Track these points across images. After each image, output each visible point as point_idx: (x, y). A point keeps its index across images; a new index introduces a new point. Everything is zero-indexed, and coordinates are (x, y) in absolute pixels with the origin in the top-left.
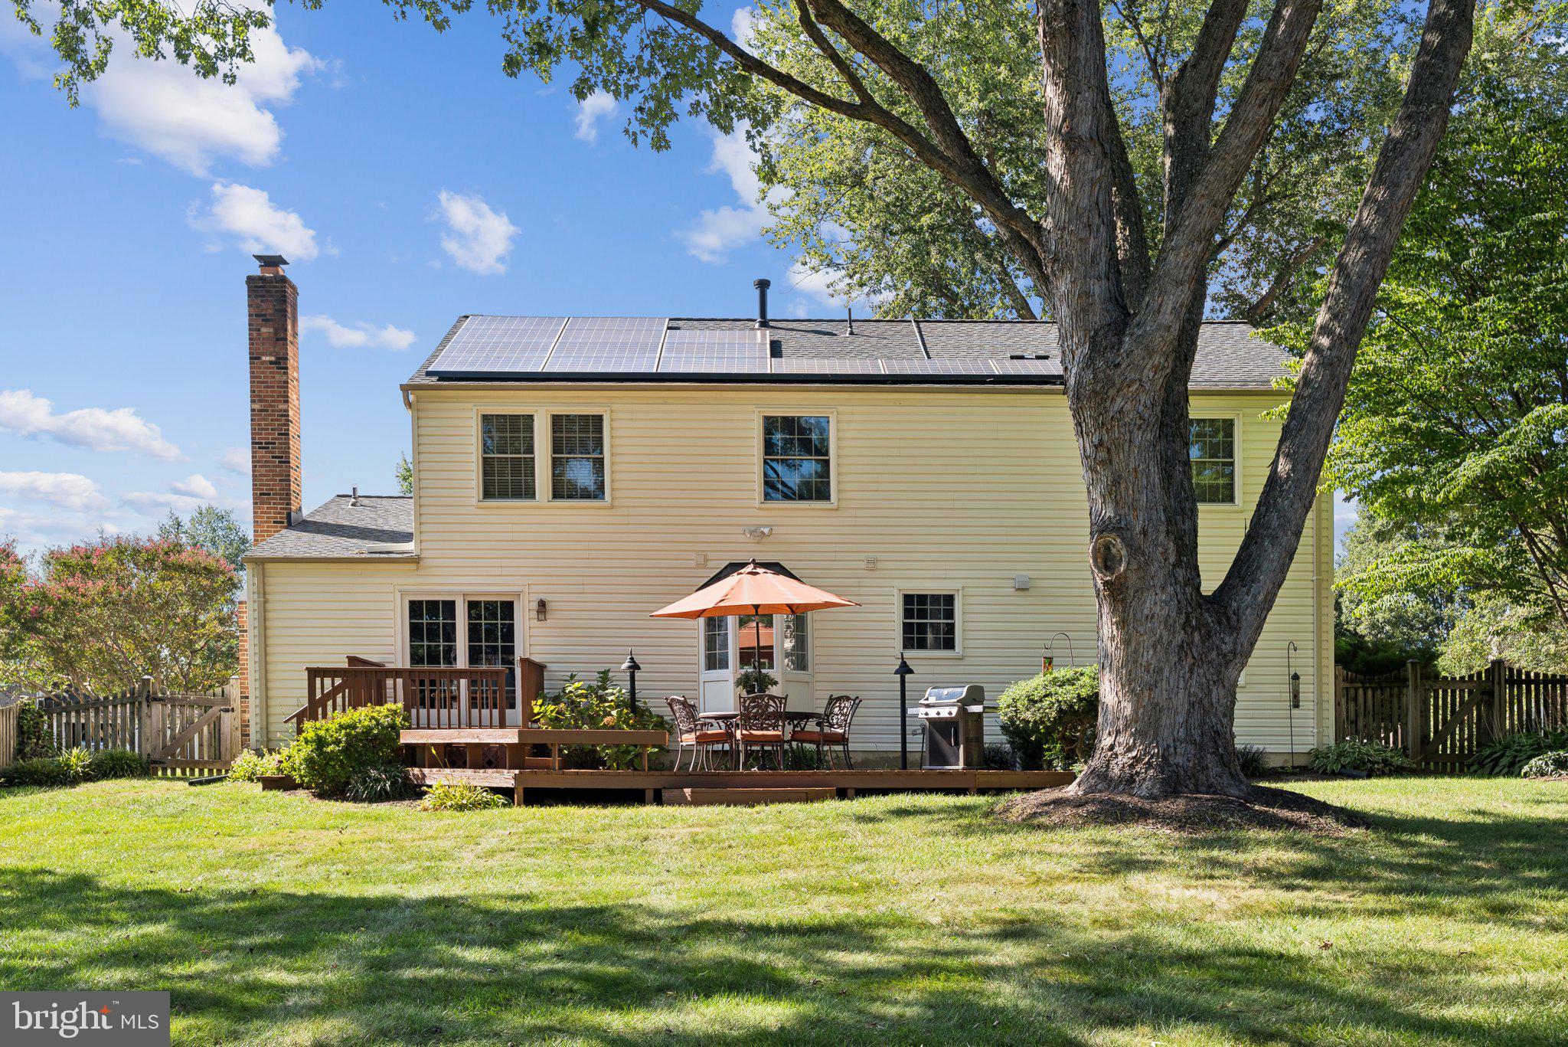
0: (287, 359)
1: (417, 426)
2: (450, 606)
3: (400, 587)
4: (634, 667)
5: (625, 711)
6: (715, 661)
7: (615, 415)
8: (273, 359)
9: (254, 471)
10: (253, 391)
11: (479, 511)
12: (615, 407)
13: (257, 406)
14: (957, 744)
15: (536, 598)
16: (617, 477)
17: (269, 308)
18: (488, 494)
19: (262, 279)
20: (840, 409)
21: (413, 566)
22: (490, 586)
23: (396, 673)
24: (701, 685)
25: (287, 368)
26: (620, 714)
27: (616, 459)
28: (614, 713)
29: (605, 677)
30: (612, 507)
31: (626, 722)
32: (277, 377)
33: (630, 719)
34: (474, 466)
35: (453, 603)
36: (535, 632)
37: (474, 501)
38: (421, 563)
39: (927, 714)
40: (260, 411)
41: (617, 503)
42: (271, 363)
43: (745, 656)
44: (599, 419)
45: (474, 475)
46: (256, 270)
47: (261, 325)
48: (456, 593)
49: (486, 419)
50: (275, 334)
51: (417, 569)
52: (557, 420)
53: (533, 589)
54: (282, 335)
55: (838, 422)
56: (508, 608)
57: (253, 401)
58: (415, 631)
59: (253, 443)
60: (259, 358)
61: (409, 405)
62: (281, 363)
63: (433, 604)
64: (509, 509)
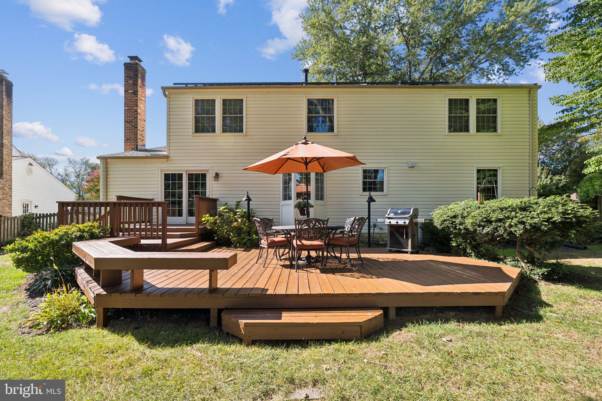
0: (137, 91)
1: (169, 104)
2: (180, 176)
3: (160, 168)
4: (249, 200)
5: (245, 219)
6: (287, 197)
7: (248, 99)
8: (133, 91)
9: (125, 131)
10: (125, 103)
11: (193, 138)
12: (248, 96)
13: (126, 108)
14: (407, 238)
15: (214, 172)
16: (248, 123)
17: (131, 74)
18: (197, 131)
19: (129, 63)
20: (339, 95)
21: (166, 160)
22: (196, 167)
23: (159, 204)
24: (281, 206)
25: (137, 95)
26: (242, 221)
27: (248, 116)
28: (239, 220)
29: (238, 204)
30: (246, 135)
31: (244, 225)
32: (134, 98)
33: (246, 223)
34: (191, 120)
35: (182, 174)
36: (214, 186)
37: (191, 134)
38: (169, 159)
39: (390, 222)
40: (128, 110)
41: (248, 134)
42: (132, 93)
43: (299, 195)
44: (242, 100)
45: (191, 123)
46: (128, 61)
47: (128, 80)
48: (183, 170)
49: (197, 101)
50: (134, 83)
51: (168, 161)
52: (224, 101)
53: (214, 168)
54: (136, 83)
55: (338, 101)
56: (204, 176)
57: (125, 107)
58: (167, 186)
59: (125, 121)
60: (128, 91)
61: (166, 96)
62: (135, 93)
63: (174, 175)
64: (205, 138)
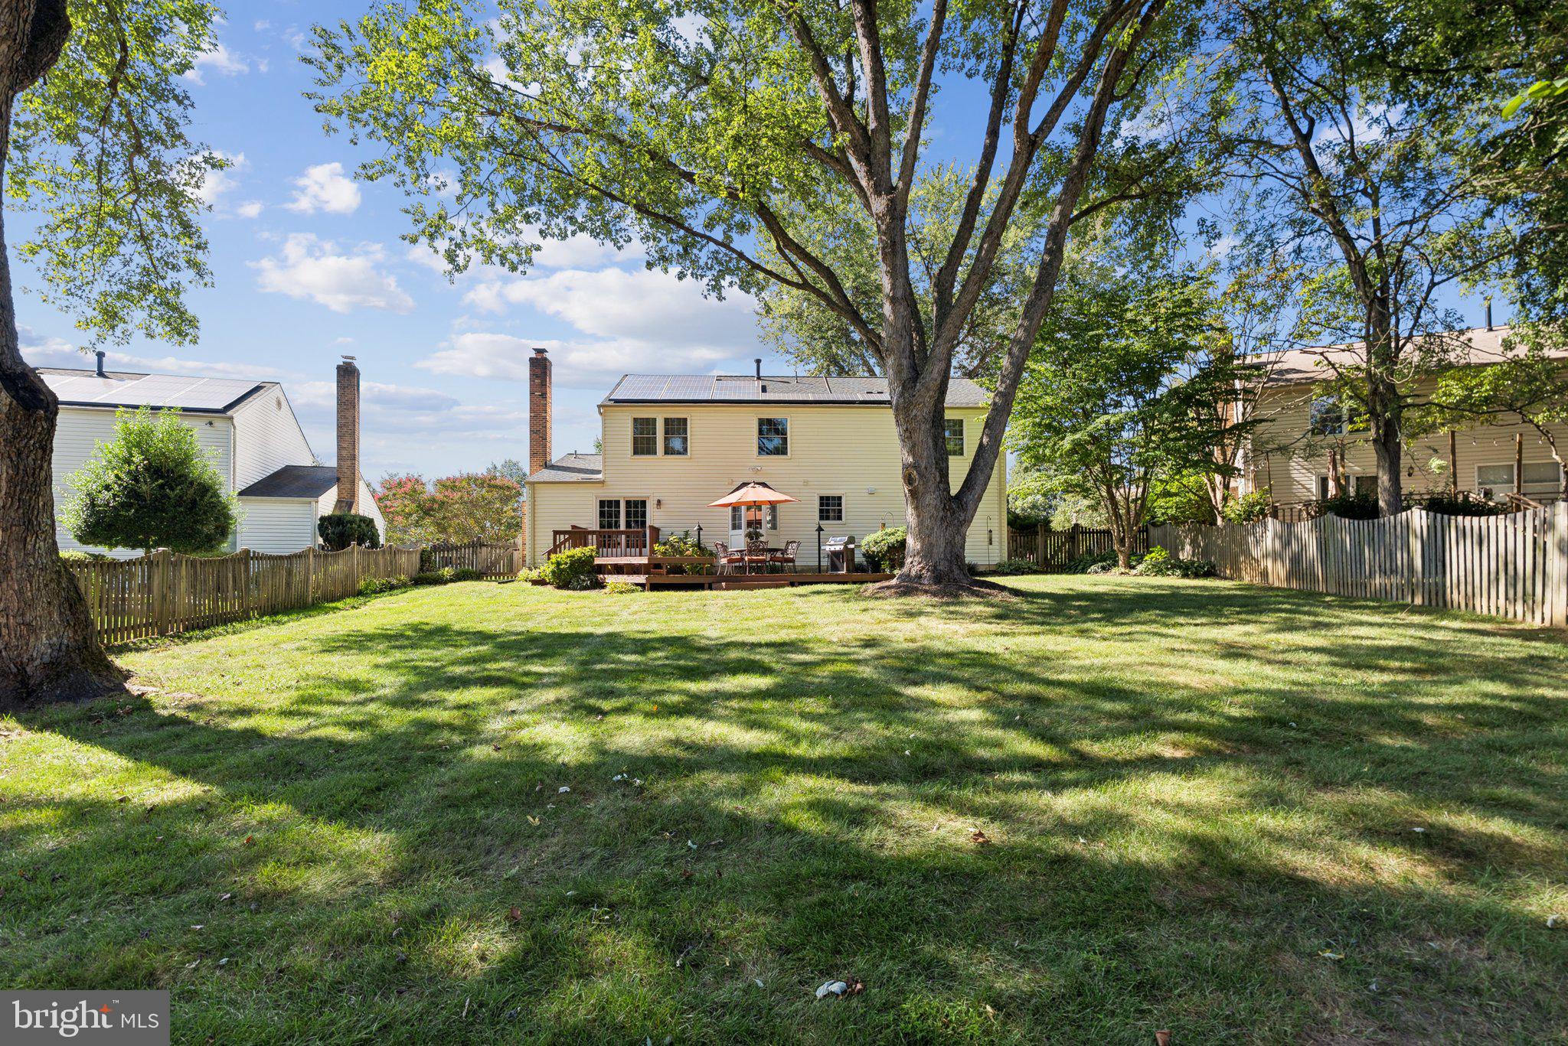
0: (546, 394)
1: (604, 423)
2: (617, 503)
3: (595, 495)
4: (700, 529)
5: (696, 549)
6: (735, 527)
7: (693, 418)
8: (540, 394)
9: (530, 443)
10: (531, 408)
11: (631, 460)
12: (693, 414)
13: (532, 415)
14: (843, 562)
15: (656, 499)
16: (693, 445)
17: (538, 371)
18: (636, 453)
19: (536, 359)
20: (792, 415)
21: (601, 485)
22: (636, 494)
23: (593, 533)
24: (730, 537)
25: (546, 398)
26: (693, 550)
27: (693, 437)
28: (691, 550)
29: (687, 534)
30: (691, 458)
31: (696, 554)
32: (542, 402)
33: (698, 552)
34: (629, 441)
35: (619, 501)
36: (656, 514)
37: (629, 456)
38: (605, 484)
39: (830, 549)
40: (535, 417)
41: (693, 456)
43: (749, 524)
44: (685, 420)
45: (629, 445)
46: (533, 355)
47: (535, 379)
48: (620, 497)
49: (635, 420)
50: (541, 383)
51: (603, 487)
52: (667, 421)
53: (655, 495)
54: (545, 383)
55: (791, 421)
56: (644, 503)
57: (530, 413)
58: (602, 514)
59: (530, 431)
60: (534, 394)
61: (601, 414)
62: (544, 395)
63: (610, 502)
64: (645, 459)
